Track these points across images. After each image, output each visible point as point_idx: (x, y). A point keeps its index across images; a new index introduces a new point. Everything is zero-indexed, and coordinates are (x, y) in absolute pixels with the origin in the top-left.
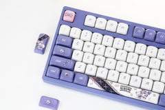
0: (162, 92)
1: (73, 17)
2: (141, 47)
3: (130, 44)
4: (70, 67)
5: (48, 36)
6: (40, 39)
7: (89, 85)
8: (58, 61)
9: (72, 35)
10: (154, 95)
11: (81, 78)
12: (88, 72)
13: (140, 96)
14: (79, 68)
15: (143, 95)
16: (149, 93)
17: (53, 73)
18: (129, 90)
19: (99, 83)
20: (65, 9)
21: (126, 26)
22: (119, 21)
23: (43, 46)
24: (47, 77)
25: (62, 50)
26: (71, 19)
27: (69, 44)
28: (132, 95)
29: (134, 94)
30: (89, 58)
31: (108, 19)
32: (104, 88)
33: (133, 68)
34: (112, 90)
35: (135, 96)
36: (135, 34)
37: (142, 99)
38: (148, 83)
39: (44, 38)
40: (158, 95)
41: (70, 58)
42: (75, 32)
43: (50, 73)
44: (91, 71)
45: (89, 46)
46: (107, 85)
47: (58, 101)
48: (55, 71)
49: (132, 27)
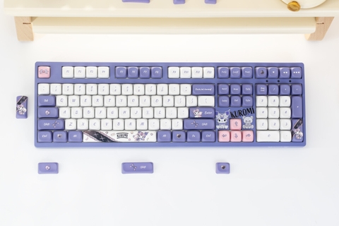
0: (158, 128)
1: (49, 73)
2: (127, 88)
3: (115, 88)
4: (61, 127)
5: (26, 98)
6: (19, 103)
7: (84, 140)
8: (47, 124)
9: (53, 92)
10: (152, 134)
11: (75, 136)
12: (80, 128)
13: (138, 139)
14: (70, 125)
15: (141, 137)
16: (146, 134)
17: (45, 138)
18: (126, 135)
19: (95, 137)
20: (38, 65)
21: (107, 69)
22: (98, 65)
23: (25, 110)
24: (39, 143)
25: (47, 112)
26: (47, 75)
27: (52, 104)
28: (130, 139)
29: (132, 138)
30: (77, 113)
31: (86, 65)
32: (101, 140)
33: (125, 112)
34: (109, 140)
35: (133, 140)
36: (117, 76)
37: (141, 141)
38: (142, 124)
39: (22, 101)
40: (155, 133)
41: (57, 117)
42: (55, 89)
43: (41, 138)
44: (83, 125)
45: (74, 101)
46: (103, 136)
47: (57, 164)
48: (47, 135)
49: (113, 67)
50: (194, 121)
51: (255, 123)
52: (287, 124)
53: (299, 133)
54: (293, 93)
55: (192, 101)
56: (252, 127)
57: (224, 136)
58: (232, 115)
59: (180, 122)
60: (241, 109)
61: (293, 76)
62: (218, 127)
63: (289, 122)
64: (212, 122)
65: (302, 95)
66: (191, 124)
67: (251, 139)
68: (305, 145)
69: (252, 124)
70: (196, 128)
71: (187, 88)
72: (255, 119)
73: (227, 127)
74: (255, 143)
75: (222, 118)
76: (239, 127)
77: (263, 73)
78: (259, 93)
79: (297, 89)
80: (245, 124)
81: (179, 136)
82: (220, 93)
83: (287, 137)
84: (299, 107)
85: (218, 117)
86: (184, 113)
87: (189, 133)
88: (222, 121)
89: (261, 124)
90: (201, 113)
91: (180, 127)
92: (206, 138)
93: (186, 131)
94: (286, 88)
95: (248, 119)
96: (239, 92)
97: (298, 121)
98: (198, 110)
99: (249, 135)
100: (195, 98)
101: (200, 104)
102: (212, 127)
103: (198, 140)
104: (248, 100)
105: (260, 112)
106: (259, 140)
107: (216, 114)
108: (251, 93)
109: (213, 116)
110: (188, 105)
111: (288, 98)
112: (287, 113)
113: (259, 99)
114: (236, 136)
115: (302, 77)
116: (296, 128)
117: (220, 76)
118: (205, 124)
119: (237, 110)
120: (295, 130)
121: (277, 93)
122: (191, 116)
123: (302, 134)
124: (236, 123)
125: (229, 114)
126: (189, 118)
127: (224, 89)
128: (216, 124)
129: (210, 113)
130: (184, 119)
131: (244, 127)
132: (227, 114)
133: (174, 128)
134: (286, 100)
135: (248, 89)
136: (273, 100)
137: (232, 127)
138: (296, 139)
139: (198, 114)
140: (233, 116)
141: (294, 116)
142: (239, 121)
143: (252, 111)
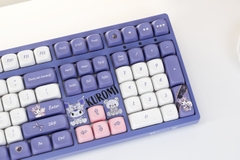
50: (36, 123)
51: (122, 105)
52: (166, 96)
53: (185, 102)
54: (164, 53)
55: (28, 97)
56: (121, 111)
57: (83, 133)
58: (88, 102)
59: (17, 130)
60: (99, 91)
61: (157, 32)
62: (73, 124)
63: (169, 92)
64: (62, 118)
65: (176, 53)
66: (34, 128)
67: (122, 128)
68: (199, 117)
69: (118, 108)
70: (41, 131)
71: (16, 82)
72: (122, 100)
73: (85, 120)
74: (130, 133)
75: (76, 110)
76: (102, 115)
77: (115, 37)
78: (117, 64)
79: (166, 47)
80: (109, 110)
81: (19, 149)
82: (65, 76)
83: (171, 113)
84: (176, 68)
85: (70, 109)
86: (20, 116)
87: (33, 141)
88: (77, 114)
89: (131, 105)
90: (43, 110)
91: (19, 137)
92: (58, 142)
93: (27, 140)
94: (152, 49)
95: (112, 103)
96: (90, 70)
97: (181, 88)
98: (38, 106)
99: (118, 123)
100: (31, 92)
101: (40, 99)
102: (64, 124)
103: (48, 148)
104: (105, 77)
105: (126, 89)
106: (134, 126)
107: (65, 106)
108: (106, 66)
109: (61, 110)
110: (24, 104)
111: (159, 62)
112: (162, 81)
113: (120, 72)
114: (101, 129)
115: (170, 31)
116: (180, 97)
117: (59, 54)
118: (52, 123)
119: (93, 94)
120: (180, 101)
121: (142, 58)
122: (31, 117)
123: (190, 103)
124: (96, 111)
125: (85, 102)
126: (29, 121)
127: (68, 70)
128: (68, 120)
129: (57, 107)
130: (20, 125)
131: (109, 114)
132: (81, 102)
133: (10, 140)
134: (156, 65)
135: (101, 62)
136: (140, 68)
137: (93, 119)
138: (185, 112)
139: (40, 112)
140: (90, 104)
141: (173, 83)
142: (100, 108)
143: (114, 90)
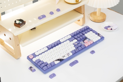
4: (47, 64)
5: (31, 67)
8: (43, 65)
9: (38, 59)
11: (53, 63)
14: (49, 62)
18: (65, 56)
27: (40, 61)
30: (48, 59)
32: (60, 60)
33: (59, 52)
37: (69, 56)
40: (71, 52)
44: (52, 60)
45: (45, 57)
48: (46, 67)
57: (86, 44)
61: (87, 28)
62: (83, 44)
63: (96, 35)
68: (104, 37)
71: (68, 41)
72: (89, 39)
77: (81, 30)
78: (84, 34)
84: (95, 31)
87: (78, 48)
90: (76, 43)
91: (75, 48)
99: (91, 41)
103: (82, 49)
110: (72, 44)
111: (91, 31)
114: (89, 43)
117: (72, 36)
118: (80, 45)
120: (99, 35)
124: (86, 41)
125: (82, 41)
126: (75, 46)
127: (76, 37)
135: (81, 34)
136: (89, 33)
138: (101, 37)
143: (86, 38)
